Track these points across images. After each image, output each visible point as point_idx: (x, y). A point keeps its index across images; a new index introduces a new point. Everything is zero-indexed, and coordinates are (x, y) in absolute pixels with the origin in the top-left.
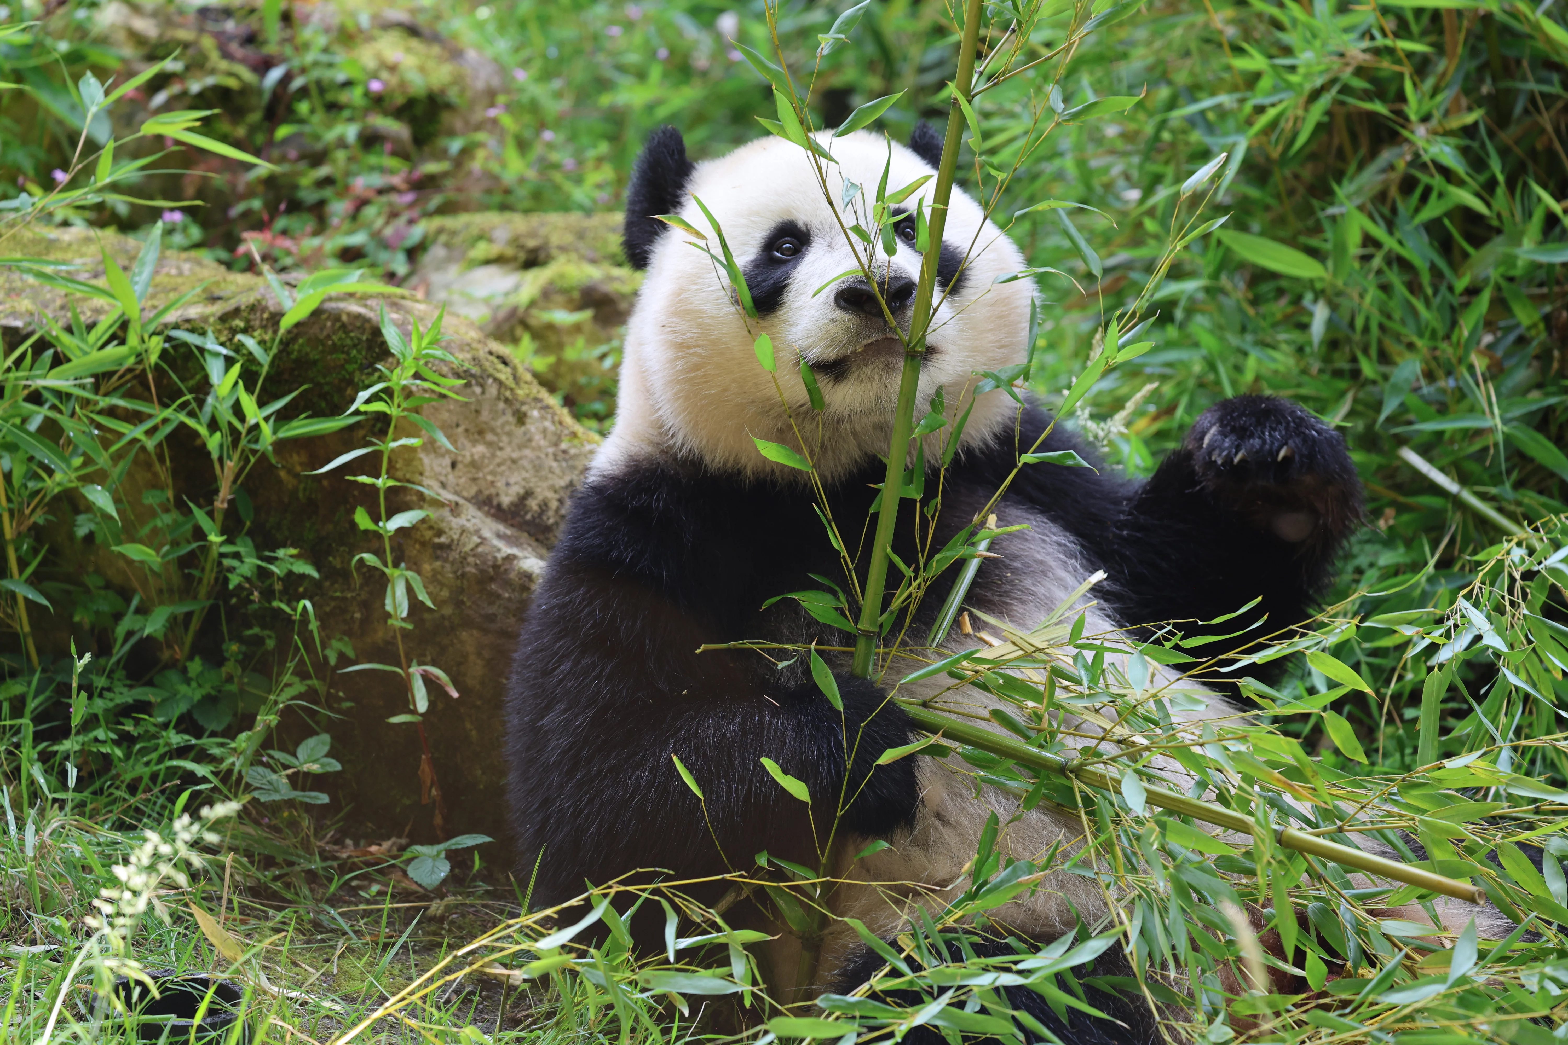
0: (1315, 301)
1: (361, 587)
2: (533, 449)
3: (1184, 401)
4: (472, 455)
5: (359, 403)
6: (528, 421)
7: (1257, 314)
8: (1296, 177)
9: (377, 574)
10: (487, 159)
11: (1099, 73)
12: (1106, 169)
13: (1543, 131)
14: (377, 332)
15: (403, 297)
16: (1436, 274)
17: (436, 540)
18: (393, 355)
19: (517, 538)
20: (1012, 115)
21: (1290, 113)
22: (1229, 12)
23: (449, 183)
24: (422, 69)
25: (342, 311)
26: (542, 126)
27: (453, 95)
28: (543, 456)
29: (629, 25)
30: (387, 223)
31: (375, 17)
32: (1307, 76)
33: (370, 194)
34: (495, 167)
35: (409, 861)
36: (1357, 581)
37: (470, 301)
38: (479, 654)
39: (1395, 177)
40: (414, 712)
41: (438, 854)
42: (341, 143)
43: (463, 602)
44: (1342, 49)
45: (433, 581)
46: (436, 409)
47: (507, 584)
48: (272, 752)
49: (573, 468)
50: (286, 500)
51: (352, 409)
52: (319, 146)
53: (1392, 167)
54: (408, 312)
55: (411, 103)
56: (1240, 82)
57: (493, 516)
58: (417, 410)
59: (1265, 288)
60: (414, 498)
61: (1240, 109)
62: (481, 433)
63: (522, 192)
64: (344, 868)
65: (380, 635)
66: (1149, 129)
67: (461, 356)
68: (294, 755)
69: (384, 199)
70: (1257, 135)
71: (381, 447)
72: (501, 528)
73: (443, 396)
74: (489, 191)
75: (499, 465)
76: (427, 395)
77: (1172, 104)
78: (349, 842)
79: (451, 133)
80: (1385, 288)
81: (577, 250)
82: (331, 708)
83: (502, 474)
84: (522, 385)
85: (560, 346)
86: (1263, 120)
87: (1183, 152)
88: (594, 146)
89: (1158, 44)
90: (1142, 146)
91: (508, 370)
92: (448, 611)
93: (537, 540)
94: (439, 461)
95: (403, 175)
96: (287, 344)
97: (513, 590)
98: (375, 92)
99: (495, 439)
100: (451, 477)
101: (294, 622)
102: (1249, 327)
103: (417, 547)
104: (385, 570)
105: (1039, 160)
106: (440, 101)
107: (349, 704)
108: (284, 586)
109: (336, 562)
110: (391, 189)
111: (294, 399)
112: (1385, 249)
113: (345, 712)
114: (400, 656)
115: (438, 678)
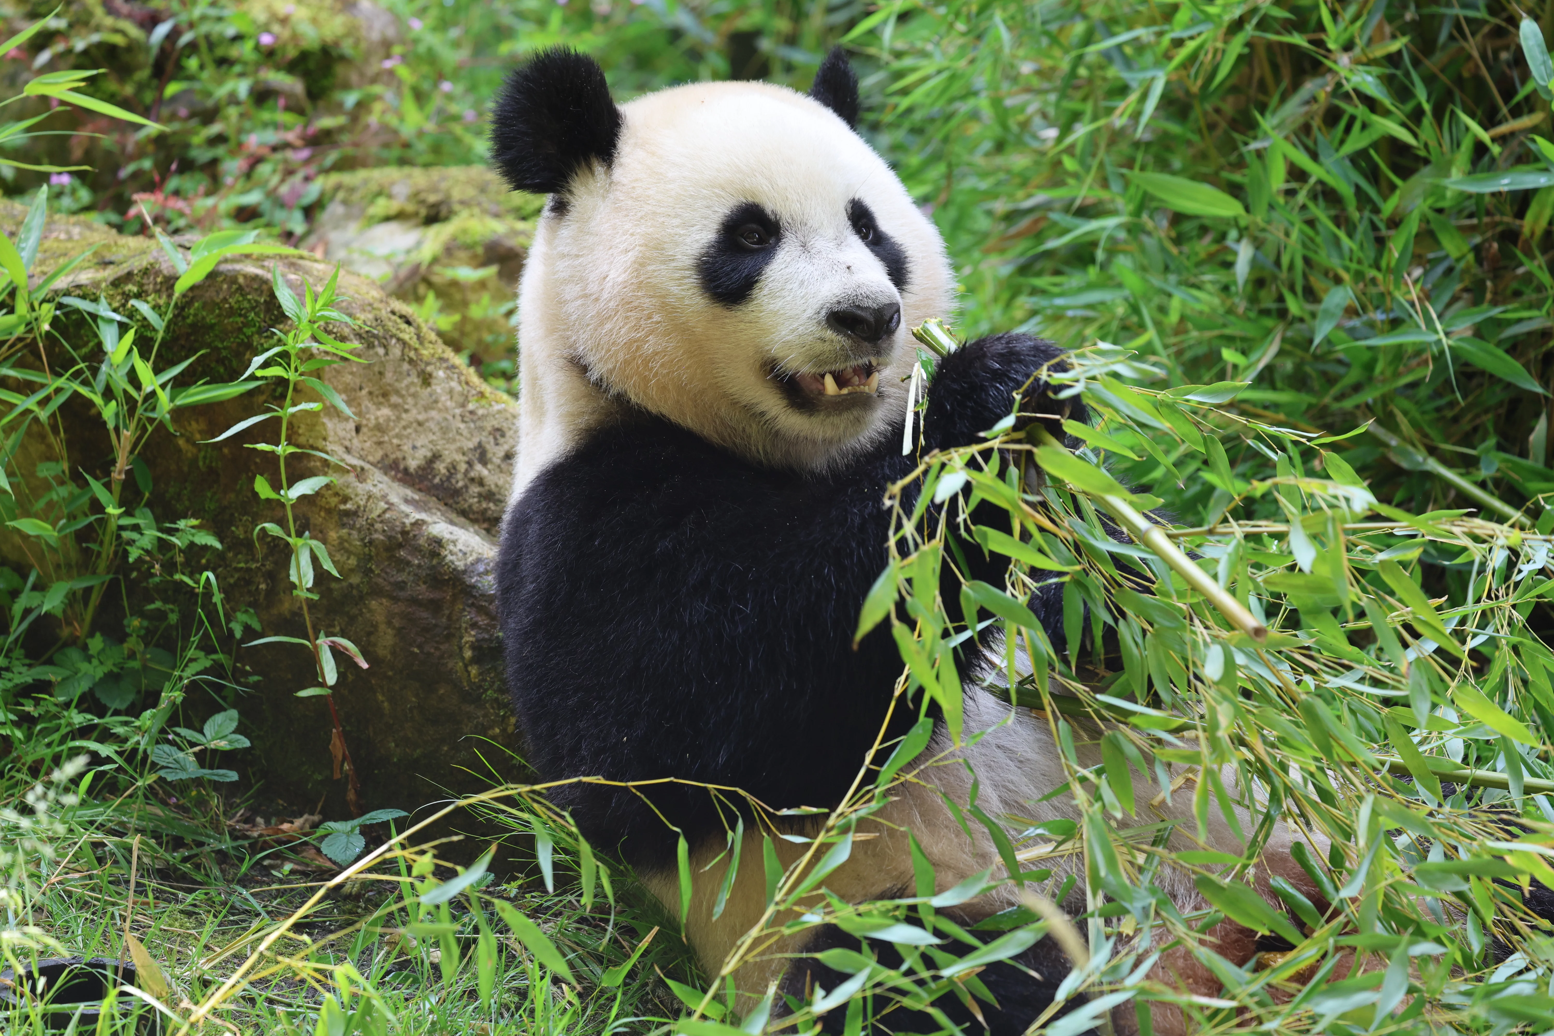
0: (1238, 240)
1: (265, 558)
2: (440, 410)
4: (377, 418)
5: (253, 369)
6: (433, 381)
7: (1181, 253)
8: (1218, 111)
9: (282, 543)
10: (384, 112)
11: (1012, 9)
12: (1022, 109)
13: (1470, 57)
14: (272, 294)
15: (301, 257)
16: (1362, 196)
17: (342, 507)
18: (288, 318)
19: (425, 503)
20: (924, 54)
21: (1209, 46)
23: (345, 138)
24: (314, 21)
25: (238, 272)
26: (441, 77)
27: (347, 48)
28: (450, 418)
30: (283, 181)
32: (1226, 7)
33: (265, 151)
34: (393, 121)
35: (322, 838)
37: (371, 259)
38: (389, 623)
39: (1319, 108)
40: (323, 685)
41: (352, 830)
42: (233, 99)
43: (371, 570)
45: (340, 548)
46: (338, 372)
47: (417, 549)
48: (178, 730)
49: (481, 429)
50: (186, 469)
51: (248, 374)
52: (210, 103)
53: (1314, 99)
54: (307, 272)
55: (304, 56)
56: (1157, 14)
57: (400, 480)
58: (316, 374)
59: (1187, 228)
60: (318, 464)
61: (1158, 43)
62: (385, 395)
63: (421, 146)
64: (255, 847)
65: (286, 607)
66: (1065, 65)
67: (362, 316)
68: (201, 732)
69: (279, 156)
70: (1177, 69)
71: (280, 413)
72: (409, 493)
73: (345, 359)
74: (387, 146)
75: (405, 428)
76: (329, 359)
77: (1088, 39)
78: (260, 820)
79: (347, 86)
80: (1311, 223)
81: (479, 204)
82: (238, 683)
83: (408, 437)
84: (427, 345)
85: (465, 304)
86: (1182, 54)
87: (1101, 88)
90: (1058, 83)
91: (412, 329)
92: (355, 580)
93: (446, 504)
94: (343, 425)
95: (298, 130)
96: (183, 309)
97: (423, 557)
98: (267, 46)
99: (400, 401)
100: (355, 441)
101: (197, 595)
102: (1172, 267)
103: (323, 514)
104: (289, 539)
105: (952, 100)
106: (334, 53)
107: (256, 678)
108: (186, 558)
109: (239, 532)
110: (286, 146)
111: (191, 365)
112: (1312, 180)
113: (255, 686)
114: (307, 627)
115: (347, 649)
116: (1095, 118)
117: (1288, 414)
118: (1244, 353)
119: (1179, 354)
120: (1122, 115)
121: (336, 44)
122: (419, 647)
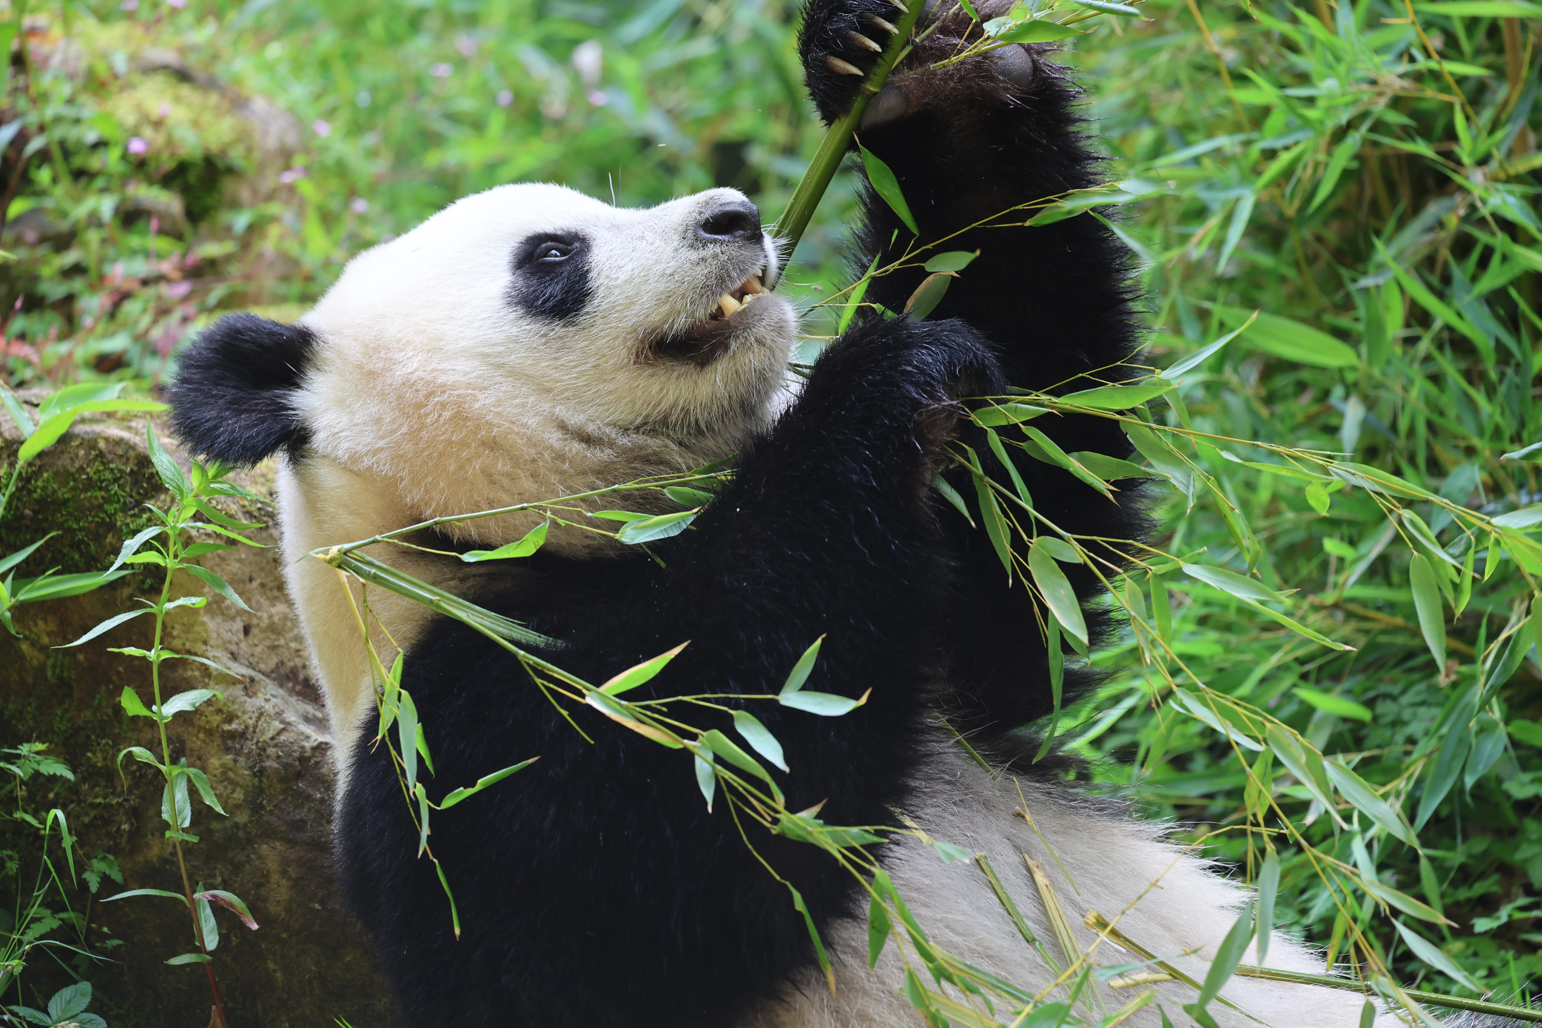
0: (1347, 397)
1: (130, 790)
3: (1182, 528)
4: (271, 617)
5: (126, 554)
7: (1272, 415)
8: (1319, 239)
9: (151, 771)
10: (282, 237)
14: (144, 461)
16: (1504, 355)
17: (226, 727)
18: (167, 490)
21: (1308, 158)
22: (1229, 31)
23: (234, 269)
24: (195, 124)
25: (98, 435)
26: (352, 193)
27: (236, 156)
29: (461, 63)
30: (155, 322)
31: (132, 58)
32: (1330, 110)
33: (135, 286)
34: (292, 247)
36: (1409, 754)
38: (284, 873)
39: (1445, 236)
40: (201, 950)
42: (94, 221)
43: (262, 806)
44: (1373, 75)
45: (225, 778)
46: (222, 559)
47: (320, 781)
48: (14, 1008)
50: (30, 680)
51: (118, 561)
52: (64, 226)
53: (1440, 225)
55: (182, 168)
56: (1244, 119)
57: (299, 694)
58: (198, 561)
59: (1283, 381)
60: (198, 674)
61: (1245, 155)
62: (281, 588)
65: (154, 852)
67: (254, 490)
68: (45, 1011)
69: (151, 292)
70: (1267, 186)
71: (155, 609)
72: (310, 709)
73: (232, 542)
74: (286, 278)
76: (211, 542)
77: (1157, 150)
79: (235, 205)
80: (1436, 379)
82: (92, 948)
86: (1274, 168)
87: (1173, 211)
88: (420, 218)
89: (1138, 73)
92: (242, 818)
94: (228, 625)
95: (175, 259)
96: (28, 480)
98: (137, 154)
100: (243, 645)
101: (43, 838)
102: (1263, 432)
103: (201, 736)
104: (161, 767)
106: (220, 164)
107: (116, 942)
108: (29, 792)
109: (96, 759)
110: (160, 278)
111: (38, 550)
112: (1437, 325)
113: (113, 953)
114: (181, 878)
115: (232, 905)
116: (1166, 247)
117: (1407, 617)
118: (1352, 542)
119: (1270, 540)
120: (1199, 243)
121: (223, 152)
122: (321, 902)
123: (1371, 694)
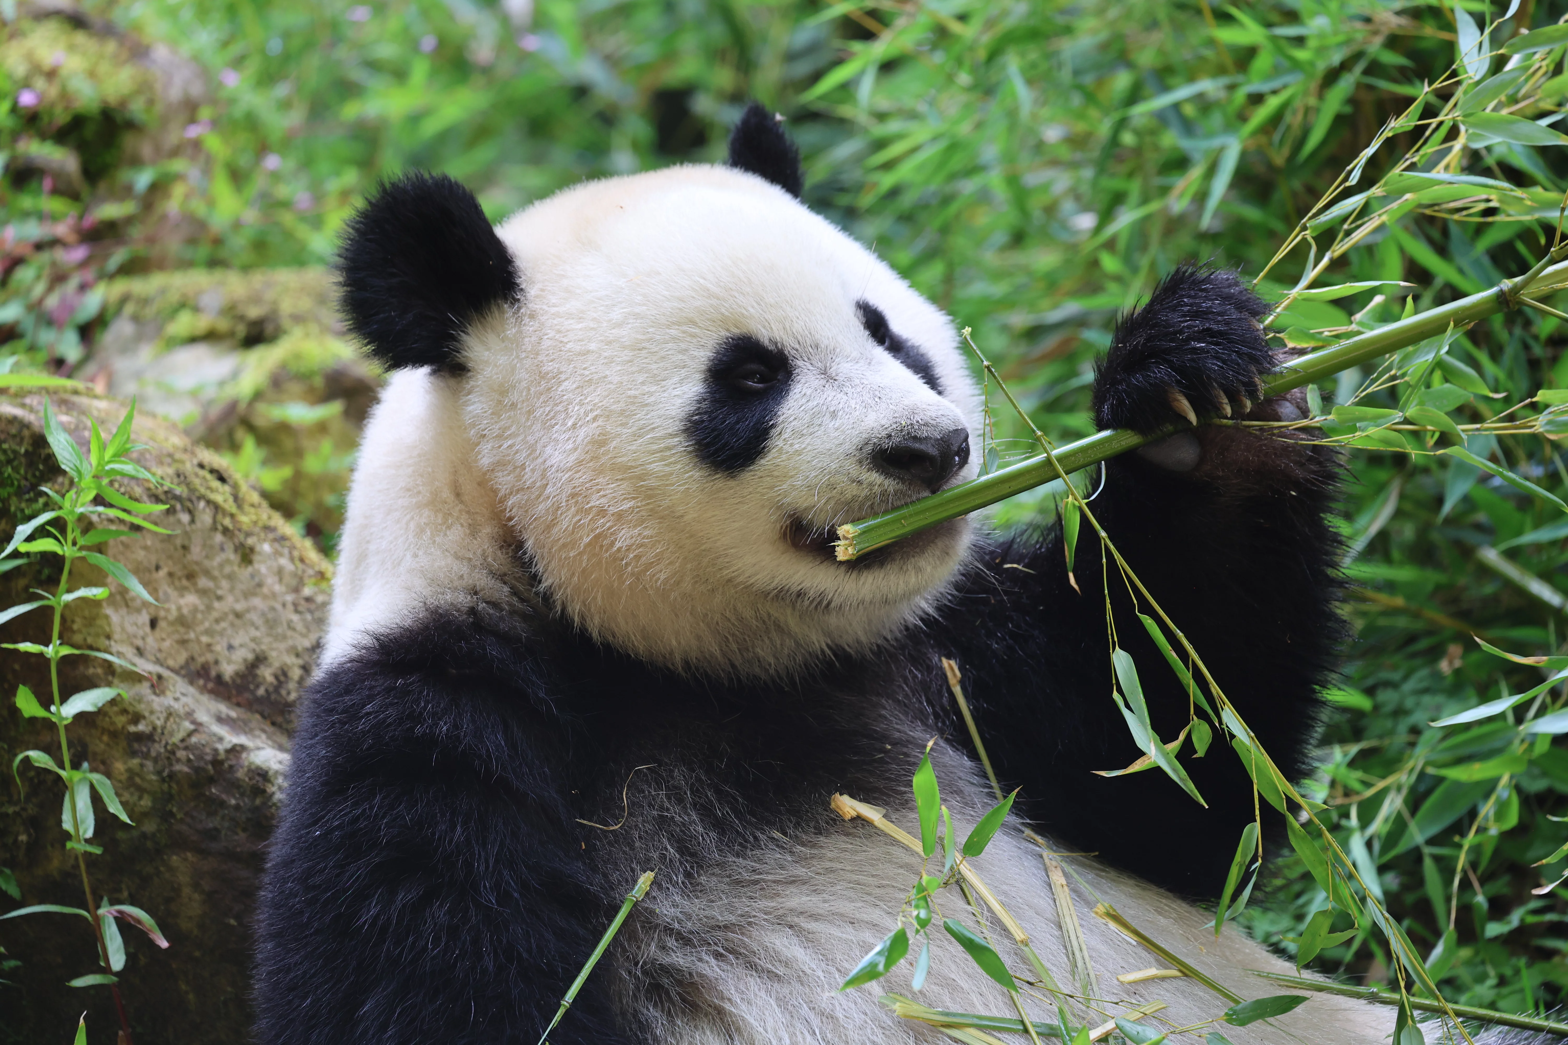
1: (28, 798)
2: (265, 597)
4: (179, 609)
5: (17, 543)
6: (256, 558)
9: (50, 778)
10: (187, 197)
11: (1033, 55)
12: (1045, 187)
14: (40, 441)
15: (76, 392)
17: (132, 729)
18: (64, 473)
19: (245, 722)
20: (913, 115)
21: (1298, 103)
23: (136, 232)
24: (92, 74)
26: (263, 149)
27: (137, 108)
28: (279, 607)
29: (380, 5)
30: (50, 289)
32: (1321, 50)
33: (27, 251)
34: (199, 208)
36: (1412, 745)
37: (170, 394)
38: (196, 886)
40: (106, 970)
43: (172, 814)
44: (1367, 12)
45: (129, 785)
46: (126, 546)
47: (235, 785)
51: (9, 550)
54: (83, 412)
55: (78, 121)
56: (1228, 61)
57: (211, 692)
58: (100, 548)
60: (99, 671)
61: (1229, 99)
62: (191, 576)
63: (239, 242)
65: (55, 864)
66: (1104, 129)
67: (159, 471)
69: (45, 257)
70: (1253, 134)
71: (52, 601)
72: (223, 708)
73: (136, 528)
74: (192, 241)
75: (217, 621)
76: (113, 527)
77: (1134, 96)
79: (136, 162)
81: (318, 320)
83: (222, 633)
84: (247, 508)
85: (299, 453)
86: (1261, 114)
87: (1152, 160)
88: (337, 174)
89: (1113, 13)
90: (1095, 154)
91: (227, 488)
92: (150, 827)
93: (273, 724)
94: (133, 618)
95: (70, 221)
97: (242, 795)
98: (28, 107)
99: (210, 584)
100: (150, 640)
103: (105, 738)
104: (61, 772)
105: (953, 177)
106: (119, 119)
107: (13, 963)
110: (54, 243)
113: (12, 973)
114: (84, 893)
115: (139, 921)
116: (1145, 200)
117: (1409, 597)
120: (1181, 196)
121: (122, 106)
122: (237, 917)
123: (1370, 682)
